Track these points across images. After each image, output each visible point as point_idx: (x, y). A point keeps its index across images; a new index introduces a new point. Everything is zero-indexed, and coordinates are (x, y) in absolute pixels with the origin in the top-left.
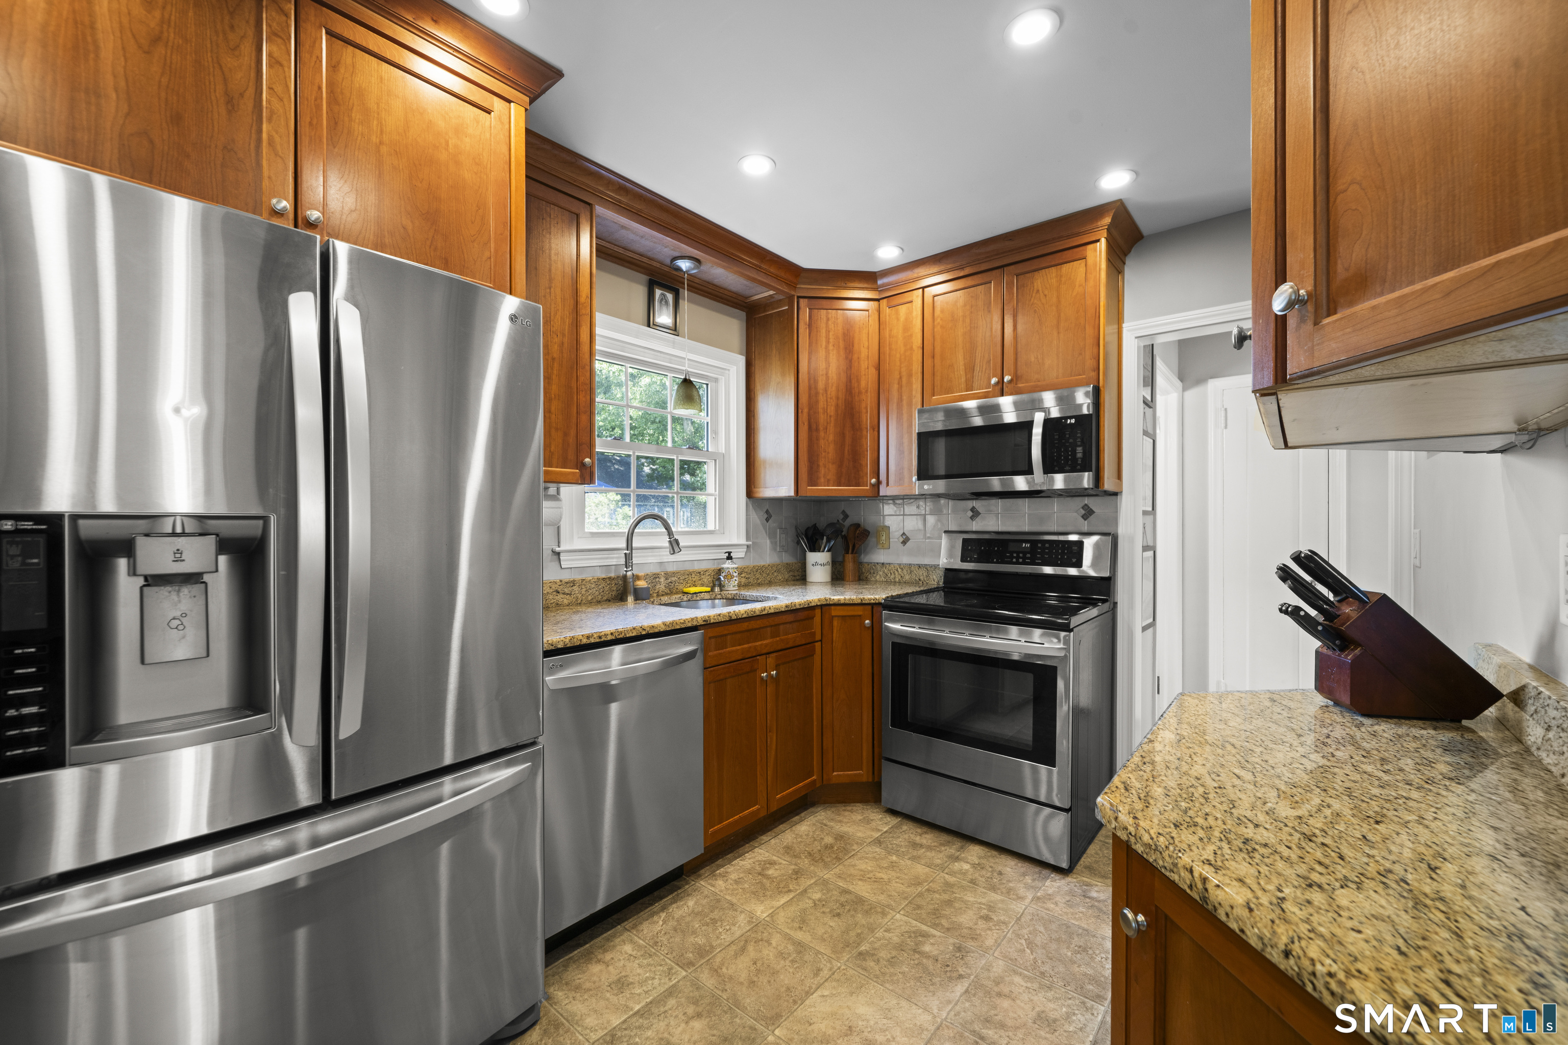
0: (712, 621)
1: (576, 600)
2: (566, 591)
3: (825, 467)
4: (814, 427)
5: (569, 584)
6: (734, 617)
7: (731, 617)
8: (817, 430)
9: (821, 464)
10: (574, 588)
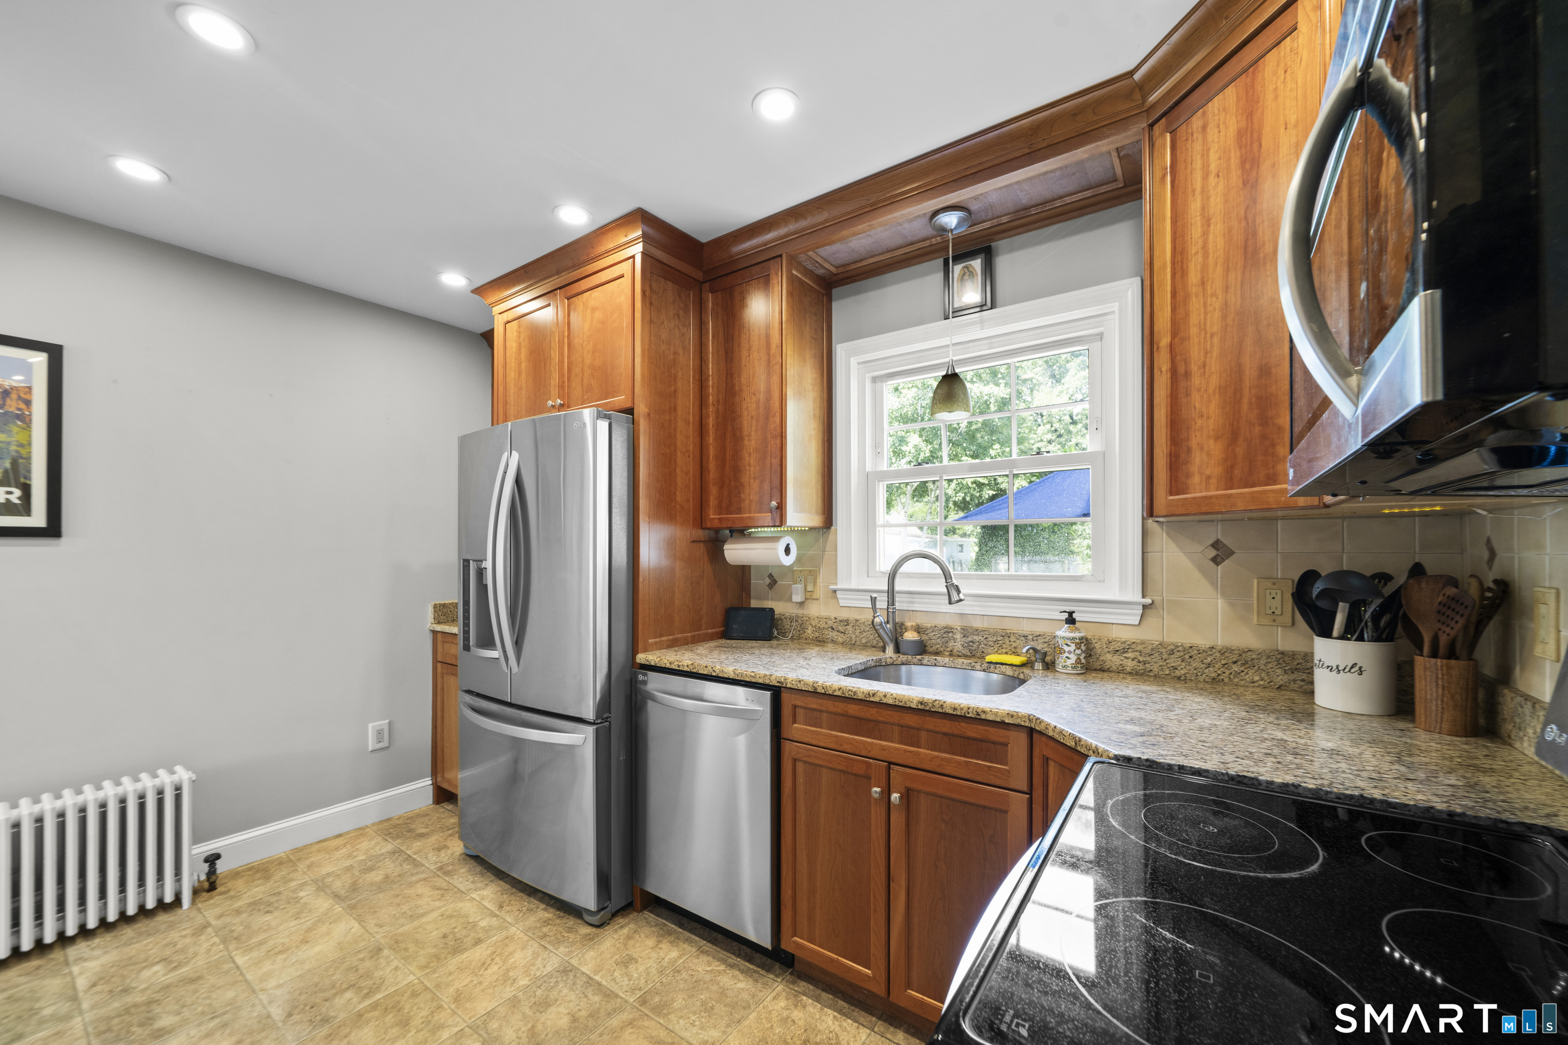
0: (789, 685)
1: (850, 640)
2: (841, 628)
3: (1202, 449)
4: (1181, 369)
5: (842, 623)
6: (820, 690)
7: (816, 689)
8: (1187, 375)
9: (1194, 443)
10: (848, 627)
